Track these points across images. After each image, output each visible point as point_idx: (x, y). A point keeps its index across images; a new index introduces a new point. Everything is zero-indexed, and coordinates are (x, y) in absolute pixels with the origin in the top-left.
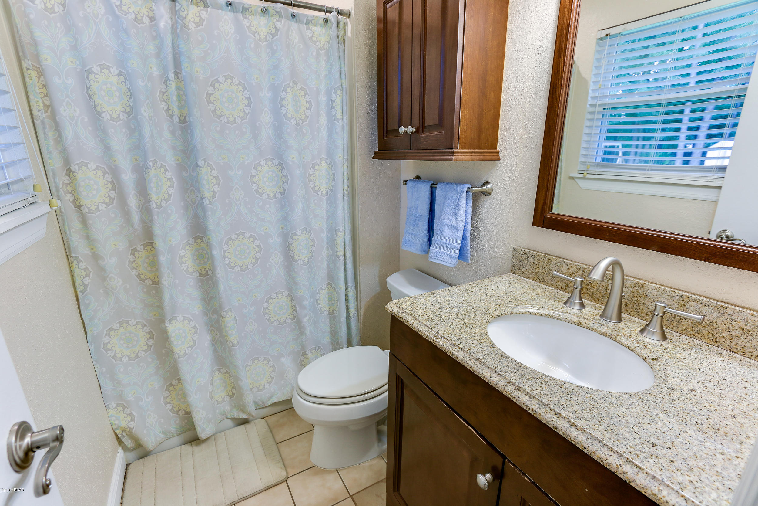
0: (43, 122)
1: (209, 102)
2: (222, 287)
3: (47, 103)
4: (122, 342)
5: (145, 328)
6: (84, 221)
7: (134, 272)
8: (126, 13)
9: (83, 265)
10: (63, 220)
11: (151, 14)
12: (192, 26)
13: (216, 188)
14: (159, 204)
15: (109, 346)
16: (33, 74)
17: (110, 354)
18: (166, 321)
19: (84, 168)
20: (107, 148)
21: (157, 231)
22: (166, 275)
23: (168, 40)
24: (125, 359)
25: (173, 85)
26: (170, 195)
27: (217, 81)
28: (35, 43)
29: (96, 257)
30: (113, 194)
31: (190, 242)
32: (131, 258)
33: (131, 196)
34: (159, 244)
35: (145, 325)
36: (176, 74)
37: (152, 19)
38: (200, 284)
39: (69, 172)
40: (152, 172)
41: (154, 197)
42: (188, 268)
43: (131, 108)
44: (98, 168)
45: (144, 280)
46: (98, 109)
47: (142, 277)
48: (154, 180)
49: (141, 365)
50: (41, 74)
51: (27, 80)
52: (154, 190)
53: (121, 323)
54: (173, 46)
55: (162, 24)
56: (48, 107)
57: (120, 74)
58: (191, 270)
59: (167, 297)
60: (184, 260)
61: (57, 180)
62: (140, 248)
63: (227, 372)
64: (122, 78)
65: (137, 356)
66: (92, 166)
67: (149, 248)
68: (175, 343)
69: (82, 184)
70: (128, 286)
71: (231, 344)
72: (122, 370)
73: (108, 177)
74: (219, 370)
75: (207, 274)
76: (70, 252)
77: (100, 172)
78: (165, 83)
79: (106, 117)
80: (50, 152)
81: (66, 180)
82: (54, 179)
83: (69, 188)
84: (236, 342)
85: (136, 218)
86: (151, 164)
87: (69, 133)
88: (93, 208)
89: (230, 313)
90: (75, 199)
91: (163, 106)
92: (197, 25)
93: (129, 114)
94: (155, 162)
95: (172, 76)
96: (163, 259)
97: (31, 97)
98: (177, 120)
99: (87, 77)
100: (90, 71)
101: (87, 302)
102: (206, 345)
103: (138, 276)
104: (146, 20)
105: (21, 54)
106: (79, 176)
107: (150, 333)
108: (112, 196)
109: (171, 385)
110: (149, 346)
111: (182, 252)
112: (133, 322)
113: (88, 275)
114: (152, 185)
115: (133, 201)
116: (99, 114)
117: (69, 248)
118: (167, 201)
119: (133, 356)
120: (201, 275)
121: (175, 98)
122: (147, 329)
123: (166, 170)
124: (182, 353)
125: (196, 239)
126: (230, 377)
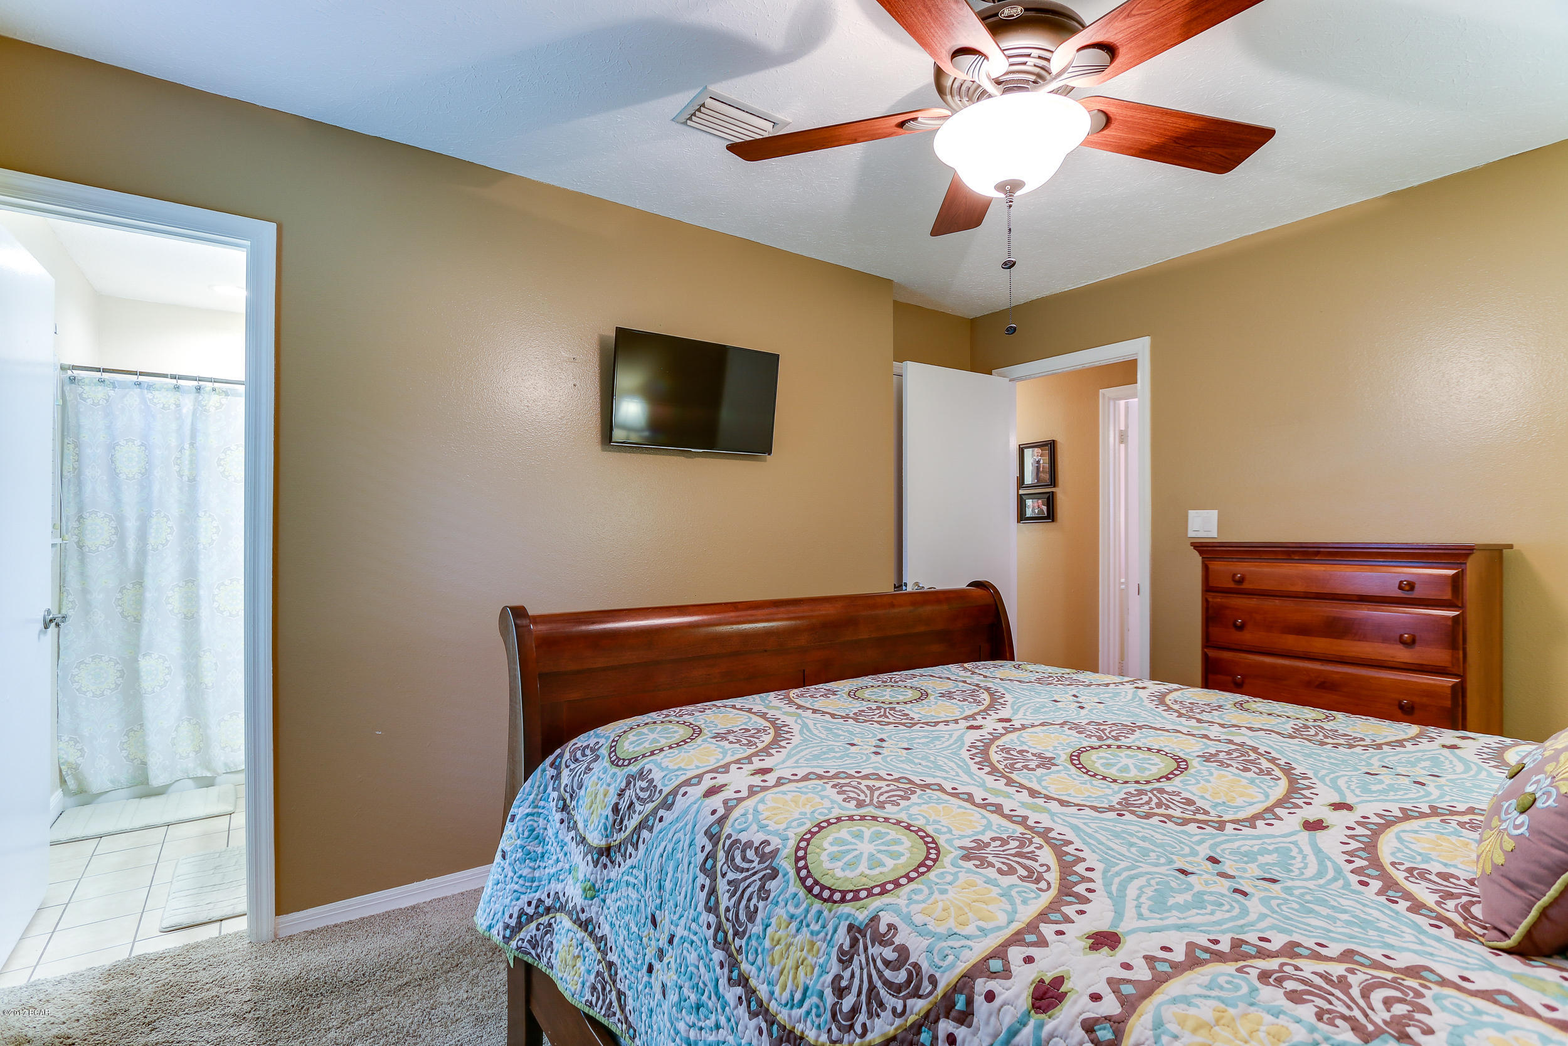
0: (69, 481)
1: (219, 465)
3: (76, 466)
4: (90, 677)
5: (118, 665)
6: (82, 561)
7: (119, 609)
8: (156, 404)
9: (71, 598)
10: (66, 556)
11: (178, 402)
12: (212, 410)
13: (215, 537)
14: (156, 547)
15: (77, 679)
16: (71, 446)
17: (77, 686)
18: (140, 656)
19: (94, 516)
20: (118, 501)
21: (149, 569)
22: (148, 611)
23: (188, 421)
24: (89, 695)
25: (187, 453)
26: (167, 541)
27: (229, 449)
29: (85, 591)
30: (114, 538)
31: (181, 585)
32: (119, 596)
33: (130, 540)
34: (148, 582)
35: (118, 663)
36: (192, 444)
37: (178, 406)
38: (184, 626)
39: (80, 518)
40: (154, 520)
41: (151, 541)
42: (173, 608)
43: (146, 470)
44: (106, 516)
45: (126, 617)
46: (118, 471)
47: (126, 614)
48: (154, 527)
49: (104, 703)
50: (77, 445)
51: (66, 451)
52: (153, 535)
53: (93, 658)
54: (192, 424)
55: (185, 409)
56: (76, 469)
57: (142, 445)
58: (176, 611)
59: (145, 630)
60: (170, 600)
61: (69, 524)
62: (129, 586)
64: (143, 448)
65: (102, 694)
66: (101, 514)
67: (137, 586)
68: (145, 678)
69: (89, 528)
70: (109, 622)
72: (84, 705)
73: (113, 524)
76: (64, 582)
77: (107, 520)
78: (181, 451)
79: (123, 476)
80: (69, 503)
81: (75, 525)
82: (67, 523)
83: (76, 532)
85: (131, 558)
86: (154, 513)
87: (88, 489)
88: (94, 548)
90: (79, 540)
91: (176, 468)
93: (143, 474)
94: (158, 512)
95: (187, 446)
96: (148, 595)
97: (65, 462)
98: (187, 479)
99: (114, 448)
100: (117, 444)
101: (66, 632)
102: (178, 688)
103: (122, 613)
104: (173, 407)
105: (66, 433)
106: (88, 521)
107: (122, 671)
108: (113, 539)
110: (118, 685)
111: (170, 593)
112: (106, 658)
113: (73, 608)
114: (152, 531)
115: (131, 544)
116: (117, 474)
117: (64, 579)
118: (164, 545)
119: (98, 693)
120: (186, 617)
121: (187, 462)
122: (119, 667)
123: (168, 520)
125: (187, 582)
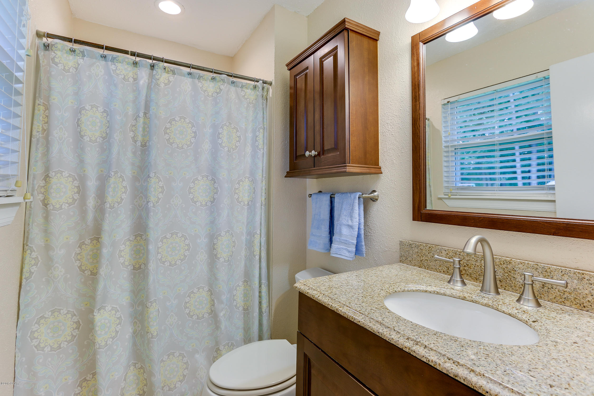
0: (38, 140)
1: (166, 133)
2: (151, 278)
3: (45, 128)
4: (49, 331)
5: (74, 317)
6: (47, 218)
7: (78, 263)
8: (118, 75)
9: (34, 255)
10: (30, 214)
11: (135, 77)
12: (162, 85)
13: (161, 196)
14: (112, 205)
15: (36, 335)
16: (42, 108)
17: (35, 342)
18: (95, 311)
19: (59, 175)
20: (82, 161)
21: (106, 227)
22: (104, 266)
23: (144, 92)
24: (47, 349)
25: (141, 120)
26: (122, 199)
27: (174, 120)
28: (50, 88)
29: (48, 247)
30: (76, 196)
31: (131, 239)
32: (78, 250)
33: (91, 198)
34: (105, 238)
35: (75, 315)
36: (145, 114)
37: (135, 79)
38: (132, 277)
39: (47, 177)
40: (112, 180)
41: (109, 199)
42: (125, 261)
43: (107, 134)
44: (70, 176)
45: (83, 271)
46: (82, 133)
47: (83, 268)
48: (112, 186)
49: (61, 356)
50: (47, 108)
51: (36, 111)
52: (111, 193)
53: (53, 312)
54: (146, 96)
55: (141, 82)
56: (45, 130)
57: (105, 111)
58: (127, 263)
59: (101, 286)
60: (123, 254)
61: (35, 182)
62: (88, 241)
63: (142, 368)
64: (105, 114)
65: (59, 347)
66: (66, 174)
67: (95, 242)
68: (99, 332)
69: (54, 187)
70: (69, 276)
71: (150, 336)
72: (41, 361)
73: (76, 183)
74: (135, 365)
75: (140, 268)
76: (27, 241)
77: (71, 179)
78: (136, 119)
79: (86, 139)
80: (36, 162)
81: (42, 183)
82: (33, 181)
83: (43, 190)
84: (155, 334)
85: (90, 216)
86: (113, 174)
87: (55, 149)
88: (58, 206)
89: (154, 304)
90: (44, 199)
91: (131, 134)
92: (166, 84)
93: (104, 138)
94: (116, 173)
95: (141, 114)
96: (105, 251)
97: (35, 122)
98: (140, 144)
99: (80, 112)
100: (84, 108)
101: (28, 289)
102: (127, 337)
103: (80, 267)
104: (131, 80)
105: (37, 95)
106: (54, 180)
107: (78, 323)
108: (76, 198)
109: (85, 380)
110: (73, 336)
111: (122, 247)
112: (64, 311)
113: (36, 264)
114: (110, 190)
115: (91, 202)
116: (82, 137)
117: (28, 238)
118: (119, 203)
119: (56, 346)
120: (134, 268)
121: (141, 129)
122: (75, 319)
123: (123, 180)
124: (103, 344)
125: (136, 236)
126: (144, 372)
